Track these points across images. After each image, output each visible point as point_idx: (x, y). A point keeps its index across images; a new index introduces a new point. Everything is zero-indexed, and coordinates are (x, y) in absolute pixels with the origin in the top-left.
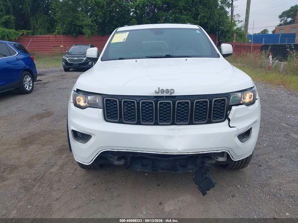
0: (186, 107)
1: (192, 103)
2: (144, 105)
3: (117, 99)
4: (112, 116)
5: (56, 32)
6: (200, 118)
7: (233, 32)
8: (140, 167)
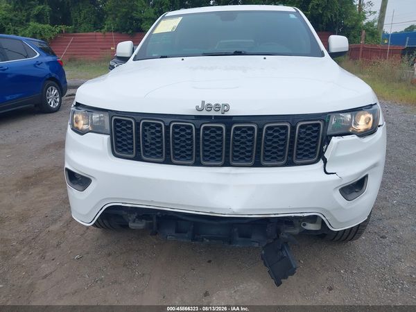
0: (249, 135)
1: (260, 130)
2: (177, 130)
3: (133, 118)
4: (126, 148)
5: (106, 29)
6: (273, 156)
7: (360, 28)
8: (174, 234)
